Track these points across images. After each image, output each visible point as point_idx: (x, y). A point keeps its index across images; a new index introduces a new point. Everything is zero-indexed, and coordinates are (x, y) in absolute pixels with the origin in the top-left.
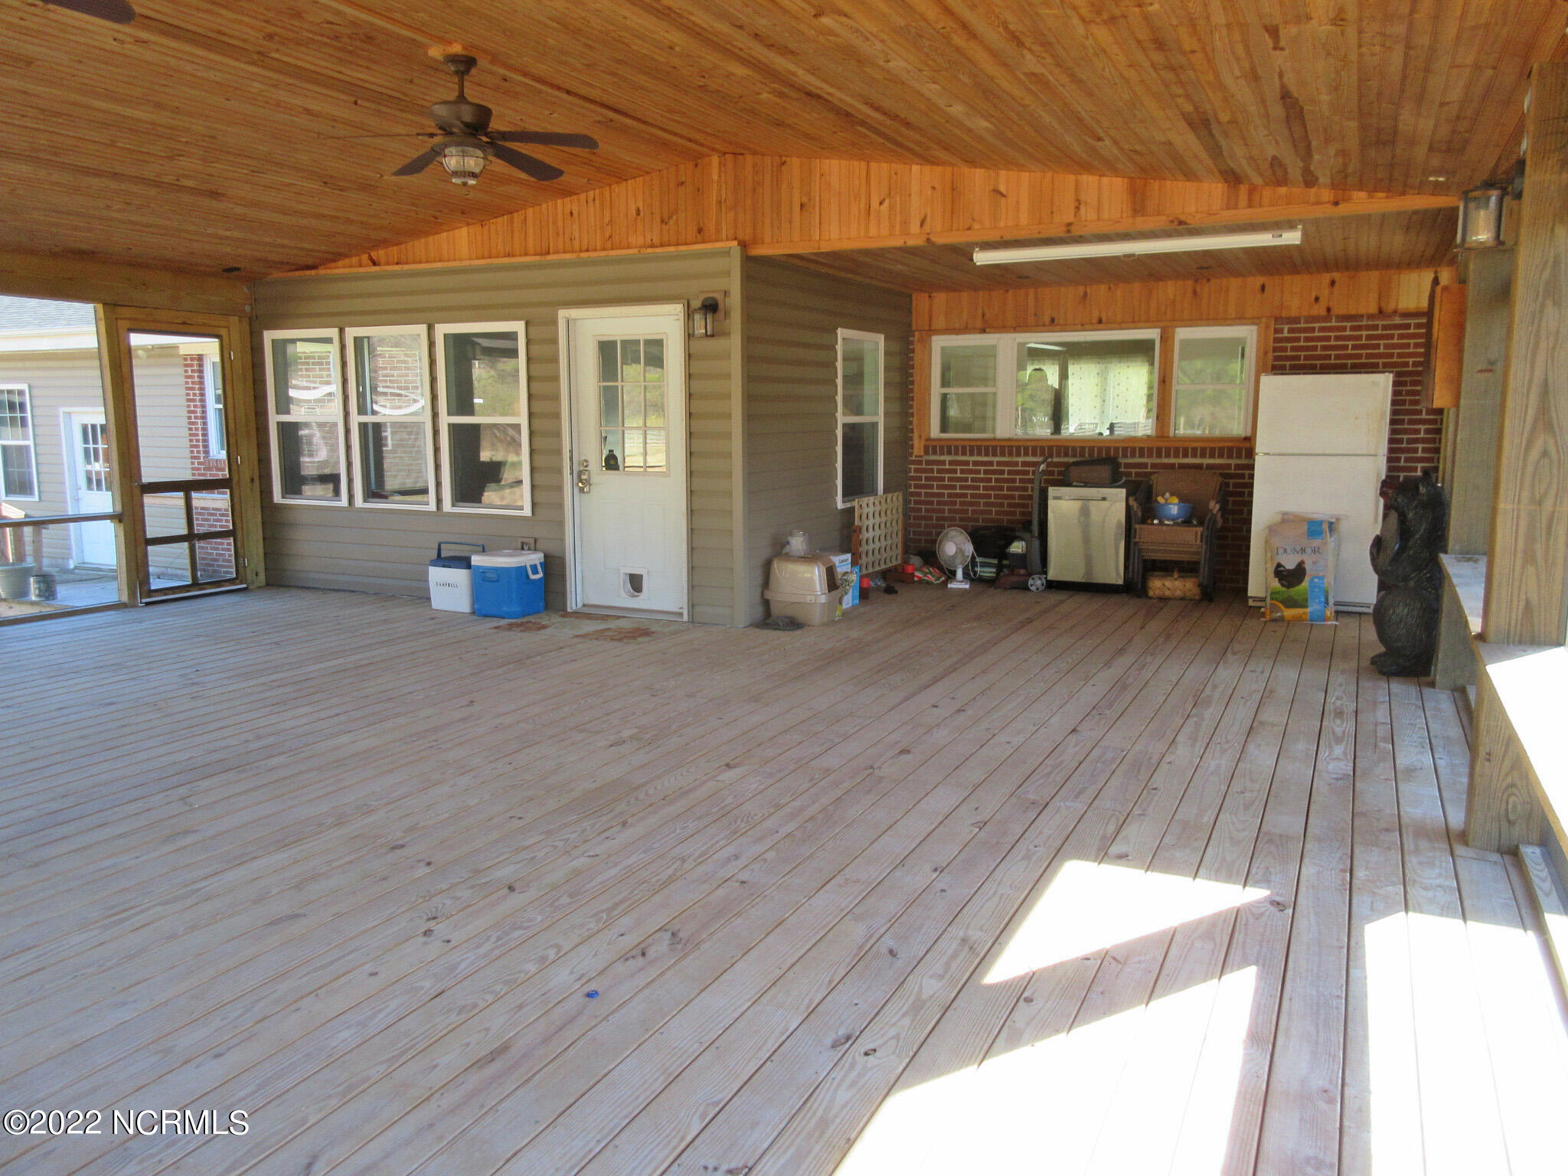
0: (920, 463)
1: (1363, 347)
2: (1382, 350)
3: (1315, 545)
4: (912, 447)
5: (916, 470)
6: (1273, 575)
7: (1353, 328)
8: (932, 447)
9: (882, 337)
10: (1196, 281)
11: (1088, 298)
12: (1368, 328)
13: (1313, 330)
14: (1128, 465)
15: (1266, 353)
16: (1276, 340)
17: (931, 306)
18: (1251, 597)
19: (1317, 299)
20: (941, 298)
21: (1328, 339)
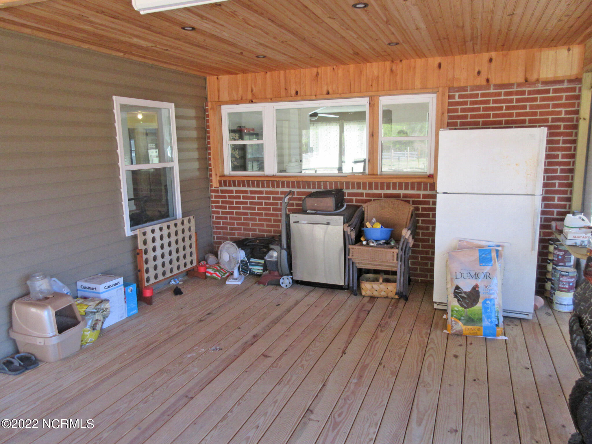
0: (217, 191)
1: (514, 108)
2: (528, 110)
3: (485, 271)
4: (211, 181)
5: (216, 197)
6: (452, 295)
7: (506, 94)
8: (225, 181)
9: (173, 105)
10: (393, 62)
11: (319, 77)
12: (518, 93)
13: (476, 96)
14: (350, 195)
15: (443, 113)
16: (450, 104)
17: (218, 85)
18: (436, 303)
19: (479, 73)
20: (225, 79)
21: (488, 102)
